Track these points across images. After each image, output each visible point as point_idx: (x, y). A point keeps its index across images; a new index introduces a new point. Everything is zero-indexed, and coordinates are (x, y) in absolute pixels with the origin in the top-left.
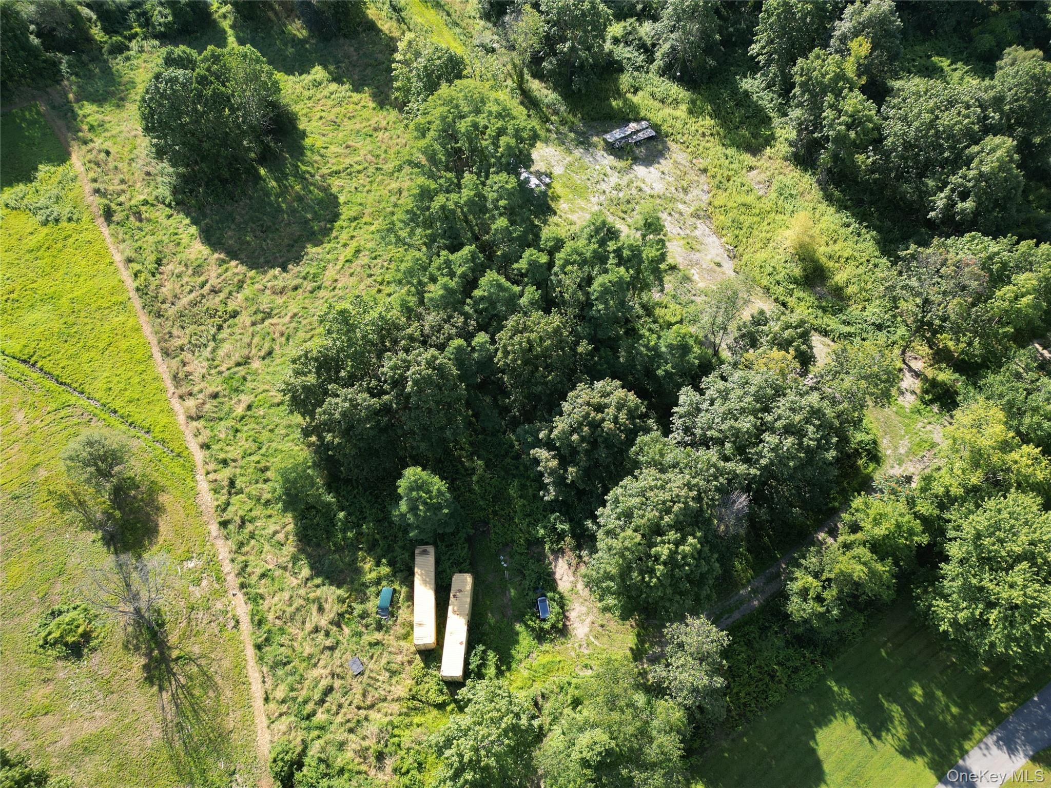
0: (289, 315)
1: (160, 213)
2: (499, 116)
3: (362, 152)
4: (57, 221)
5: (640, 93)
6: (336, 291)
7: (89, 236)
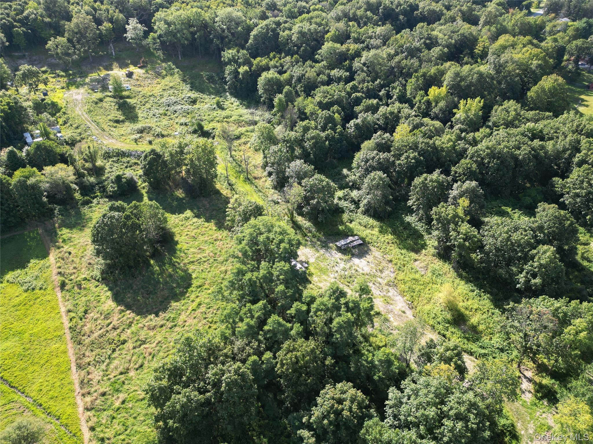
0: (156, 342)
1: (91, 285)
2: (281, 233)
3: (207, 252)
4: (33, 289)
5: (353, 223)
6: (185, 327)
7: (49, 298)
